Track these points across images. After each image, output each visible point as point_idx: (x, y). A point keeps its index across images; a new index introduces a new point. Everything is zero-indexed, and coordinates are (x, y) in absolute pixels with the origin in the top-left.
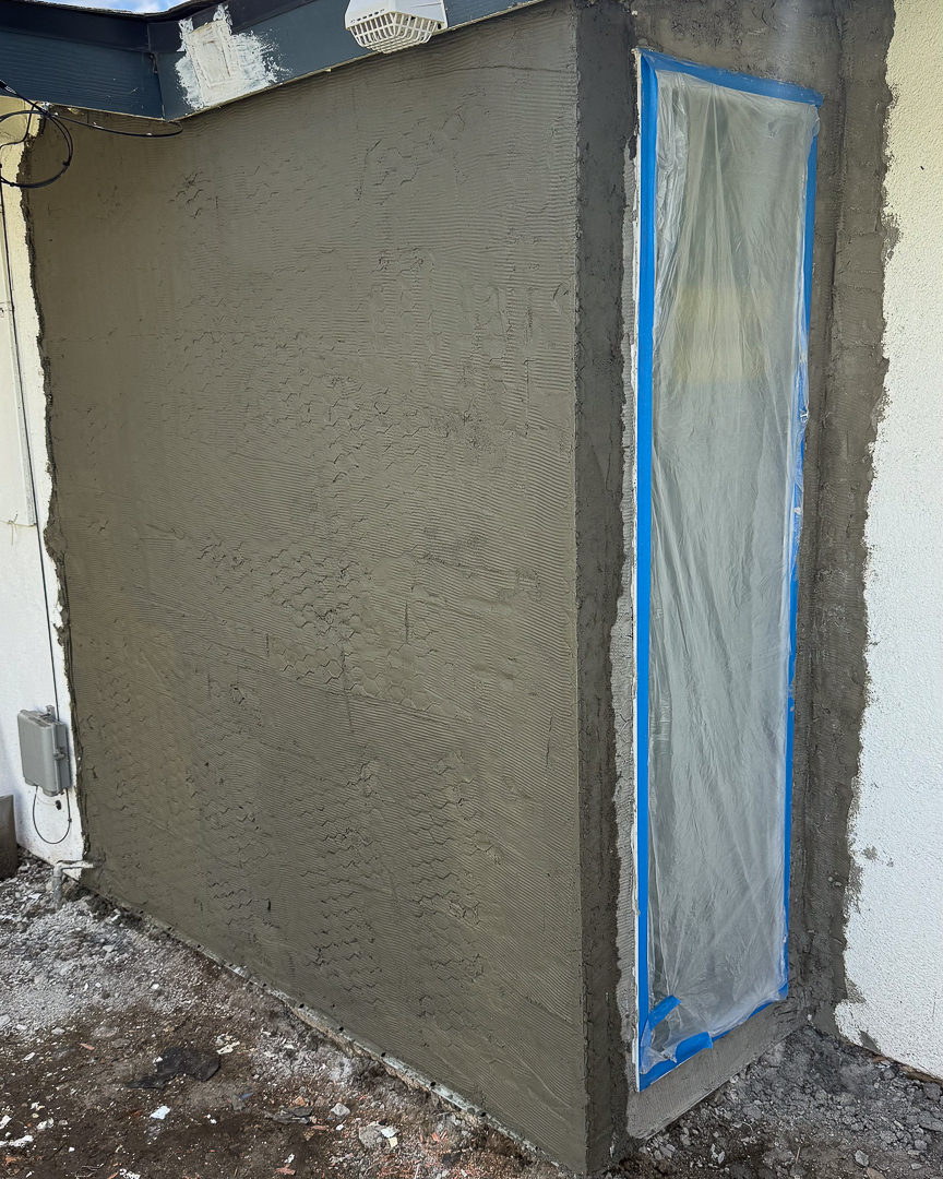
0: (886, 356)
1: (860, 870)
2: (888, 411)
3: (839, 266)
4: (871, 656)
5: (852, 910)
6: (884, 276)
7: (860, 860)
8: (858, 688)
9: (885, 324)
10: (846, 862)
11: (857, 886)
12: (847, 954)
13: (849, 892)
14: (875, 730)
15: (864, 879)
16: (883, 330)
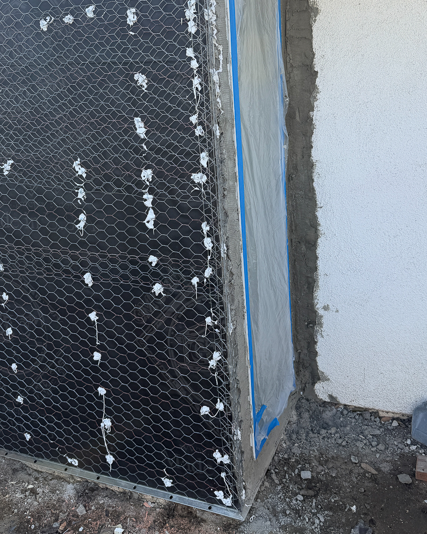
0: (316, 70)
1: (321, 317)
2: (319, 96)
3: (288, 27)
4: (319, 213)
5: (319, 337)
6: (312, 31)
7: (321, 312)
8: (314, 229)
9: (314, 55)
10: (314, 314)
11: (321, 325)
12: (318, 359)
13: (317, 328)
14: (323, 249)
15: (324, 320)
16: (313, 58)
